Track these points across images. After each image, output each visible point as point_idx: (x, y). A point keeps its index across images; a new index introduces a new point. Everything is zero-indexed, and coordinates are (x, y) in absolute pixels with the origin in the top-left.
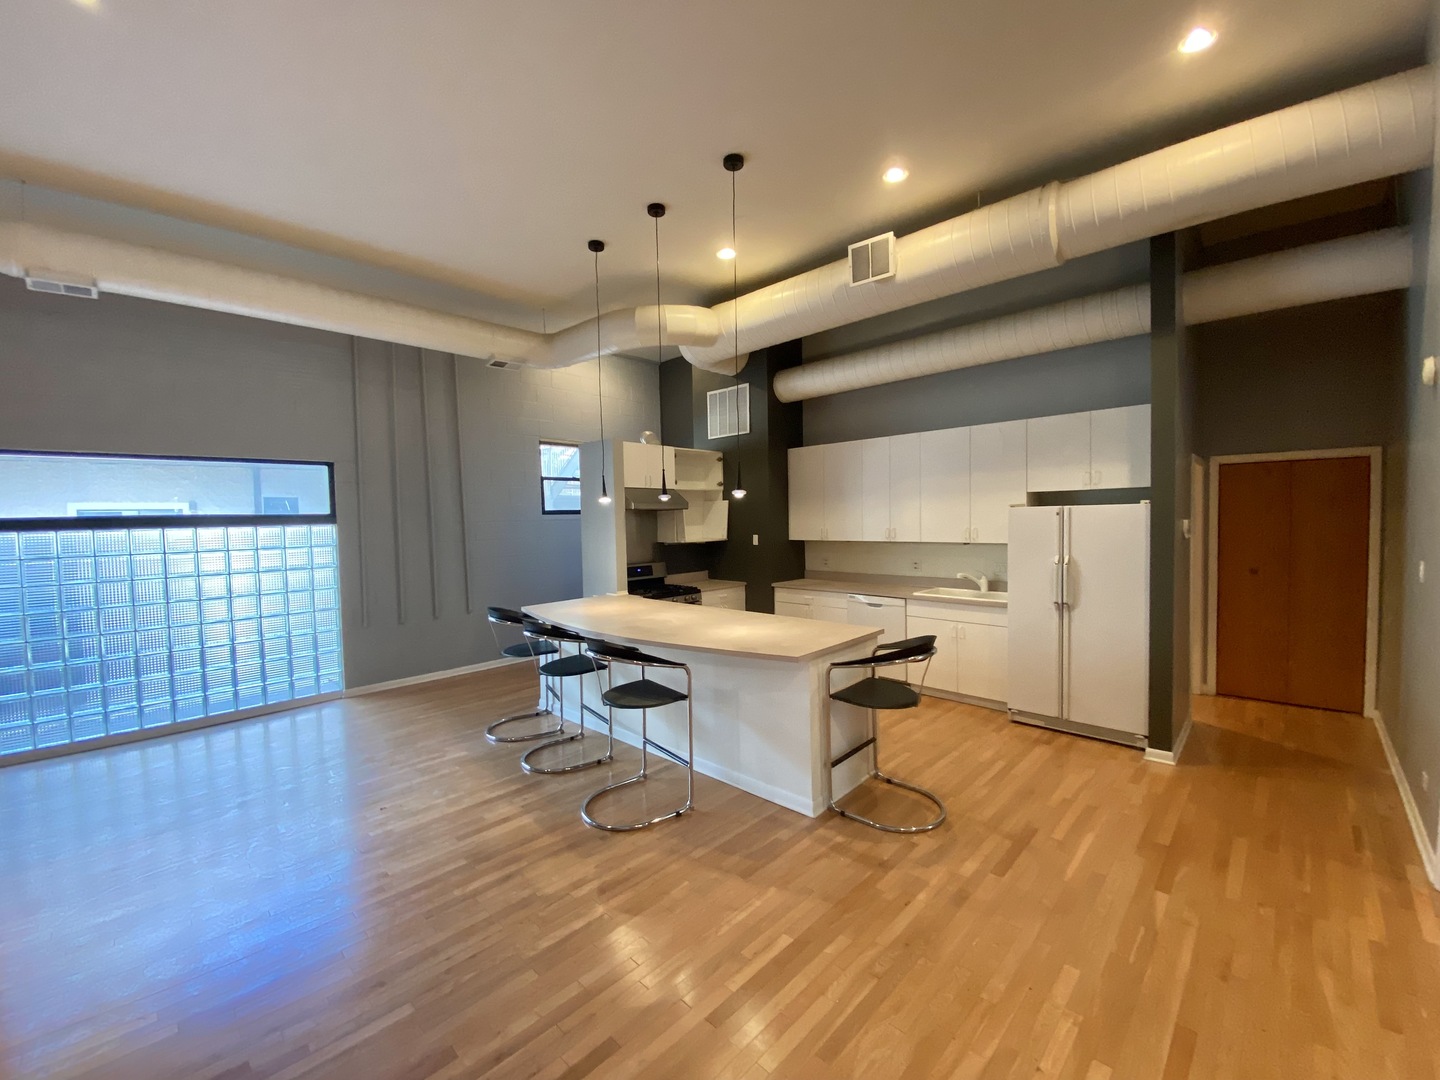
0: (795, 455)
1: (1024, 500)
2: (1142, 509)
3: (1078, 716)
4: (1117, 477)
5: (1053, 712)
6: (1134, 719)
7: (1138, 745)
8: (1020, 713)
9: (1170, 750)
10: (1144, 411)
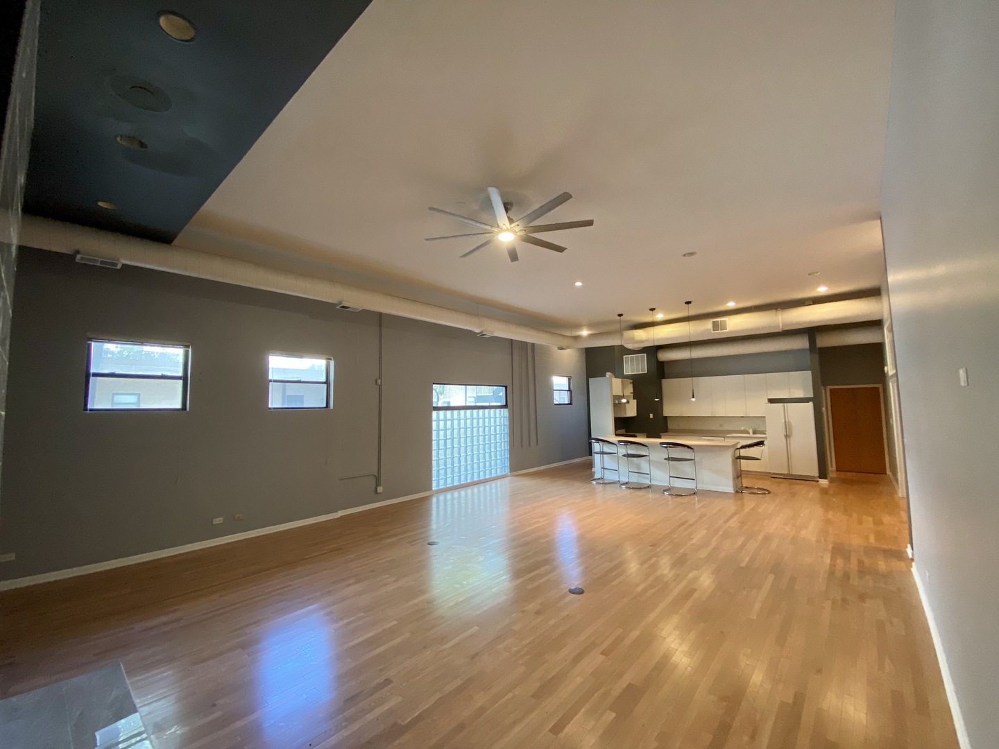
0: (665, 382)
1: (767, 401)
2: (811, 404)
3: (795, 472)
4: (800, 394)
5: (786, 472)
6: (814, 472)
7: (816, 480)
8: (774, 474)
9: (826, 478)
10: (809, 374)
